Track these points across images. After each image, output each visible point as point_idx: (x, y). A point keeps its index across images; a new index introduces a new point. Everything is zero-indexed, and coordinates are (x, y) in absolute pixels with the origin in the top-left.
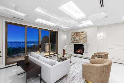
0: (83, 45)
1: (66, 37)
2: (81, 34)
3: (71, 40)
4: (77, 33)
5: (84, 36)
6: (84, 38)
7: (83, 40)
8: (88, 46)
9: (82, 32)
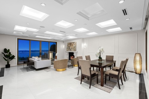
0: (73, 53)
1: (64, 46)
2: (73, 44)
3: (67, 48)
4: (71, 43)
5: (74, 46)
6: (74, 47)
7: (74, 49)
8: (77, 54)
9: (74, 43)
